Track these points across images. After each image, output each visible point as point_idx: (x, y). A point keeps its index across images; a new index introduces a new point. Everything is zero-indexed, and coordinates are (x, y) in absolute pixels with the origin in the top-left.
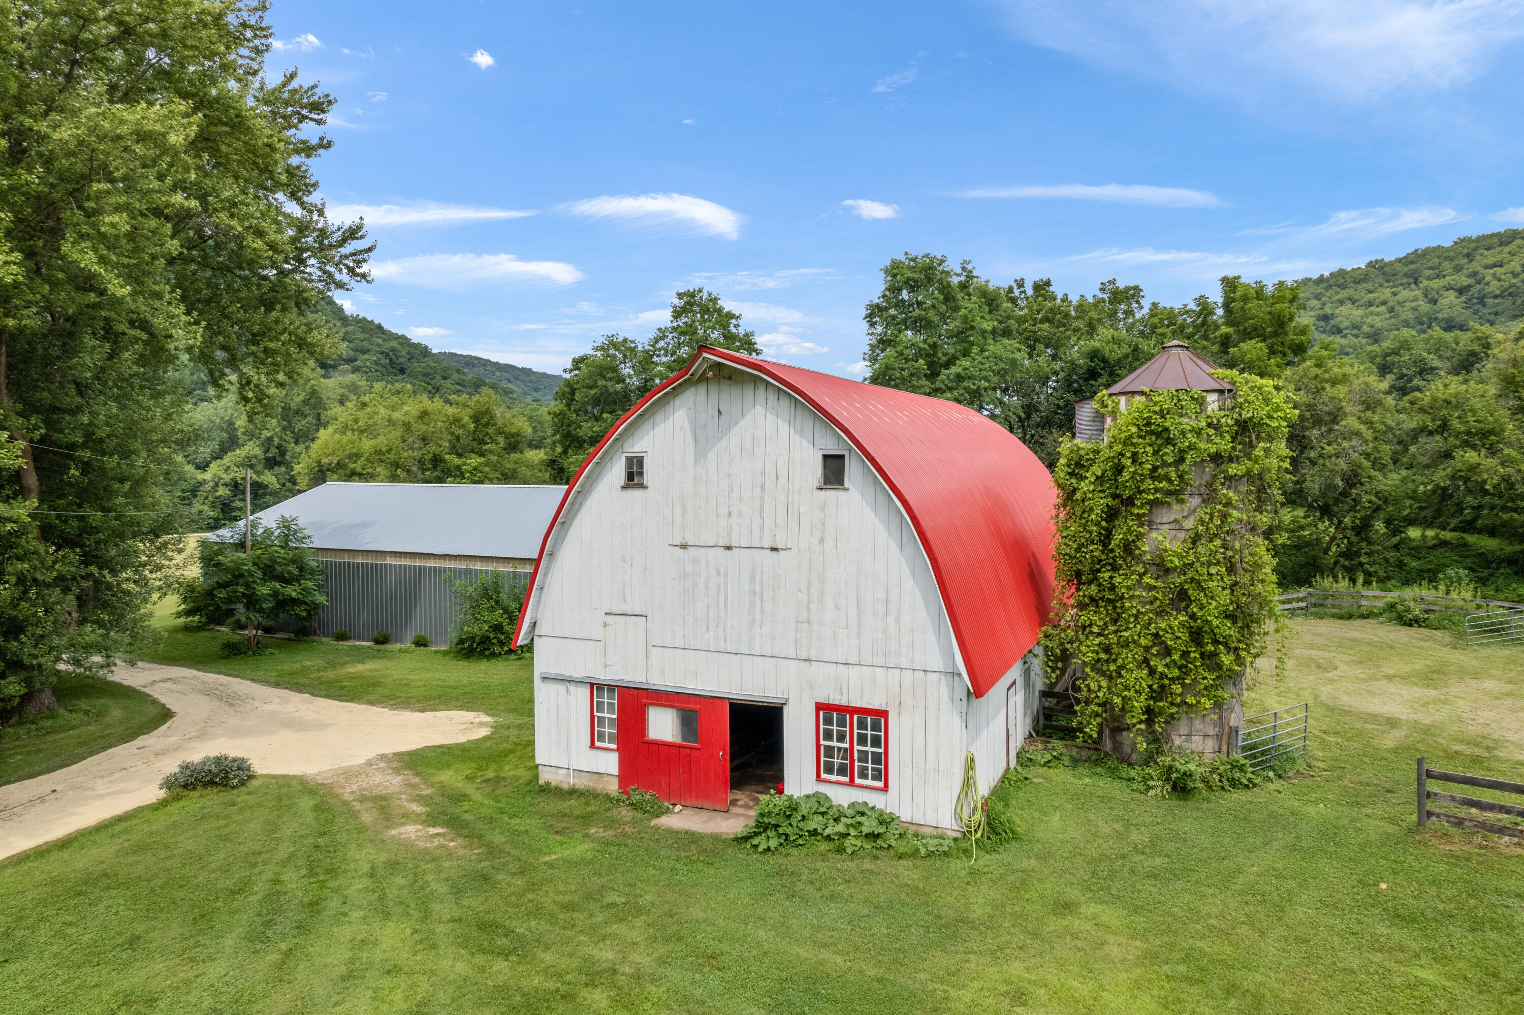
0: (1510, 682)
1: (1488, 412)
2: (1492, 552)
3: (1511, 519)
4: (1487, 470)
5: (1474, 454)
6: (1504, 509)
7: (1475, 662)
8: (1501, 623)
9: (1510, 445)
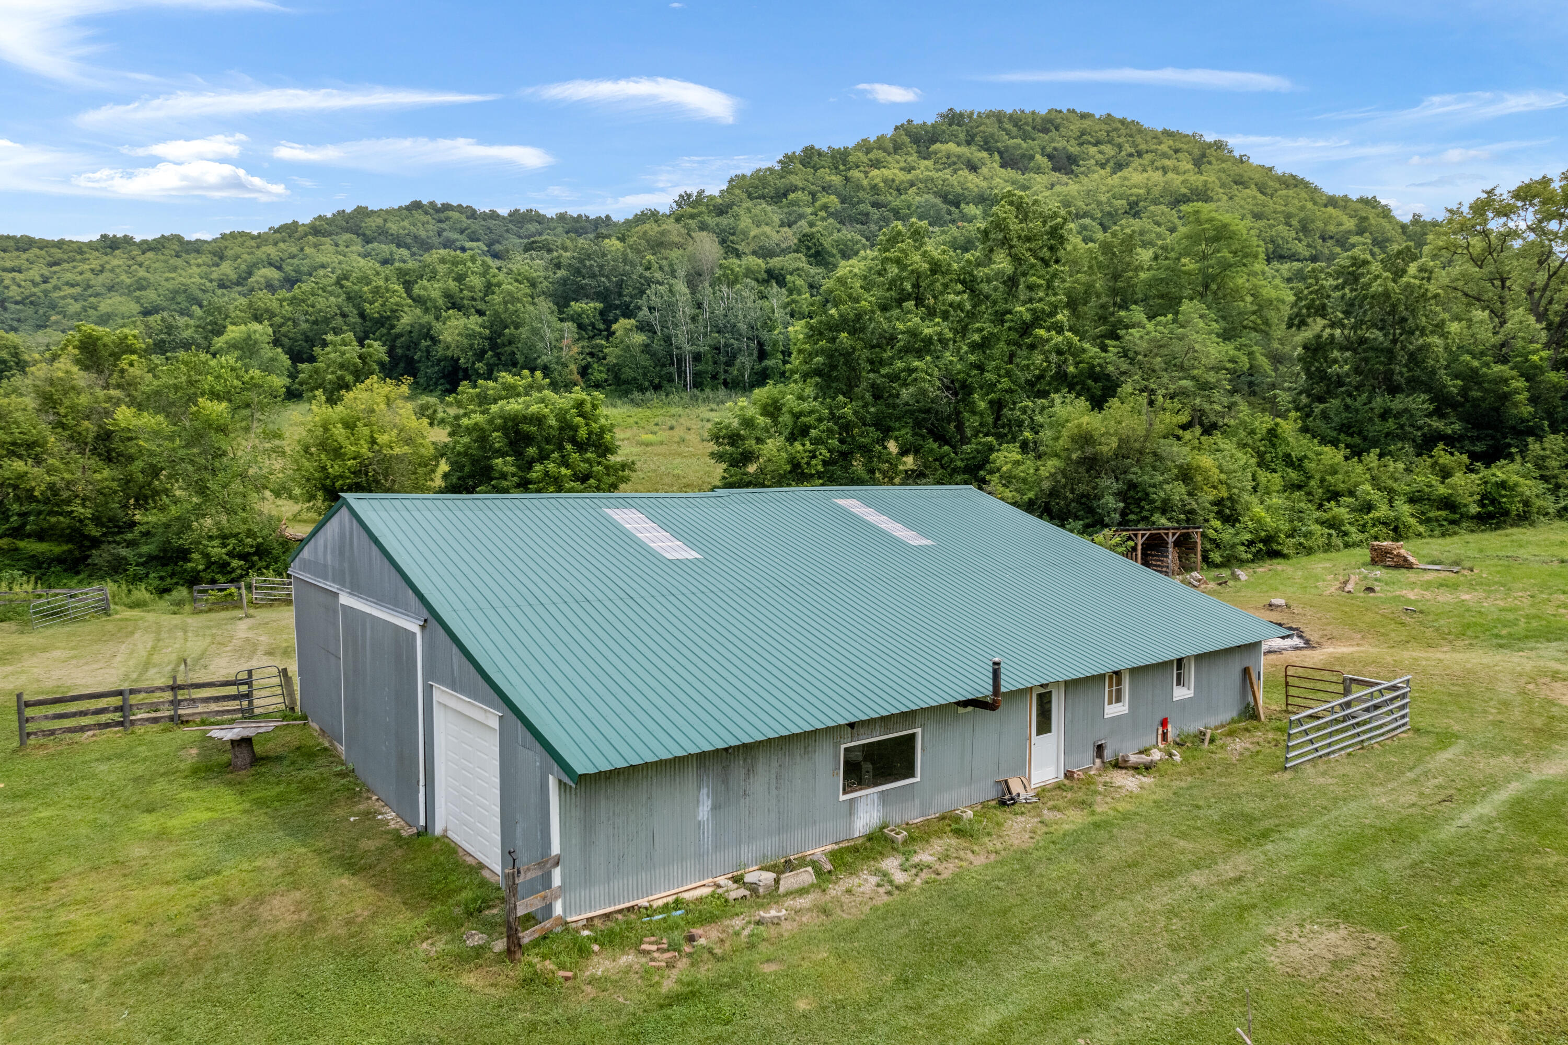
0: (72, 649)
1: (32, 425)
2: (43, 553)
3: (59, 522)
4: (34, 479)
5: (21, 463)
6: (51, 513)
7: (41, 641)
8: (60, 607)
9: (52, 455)
